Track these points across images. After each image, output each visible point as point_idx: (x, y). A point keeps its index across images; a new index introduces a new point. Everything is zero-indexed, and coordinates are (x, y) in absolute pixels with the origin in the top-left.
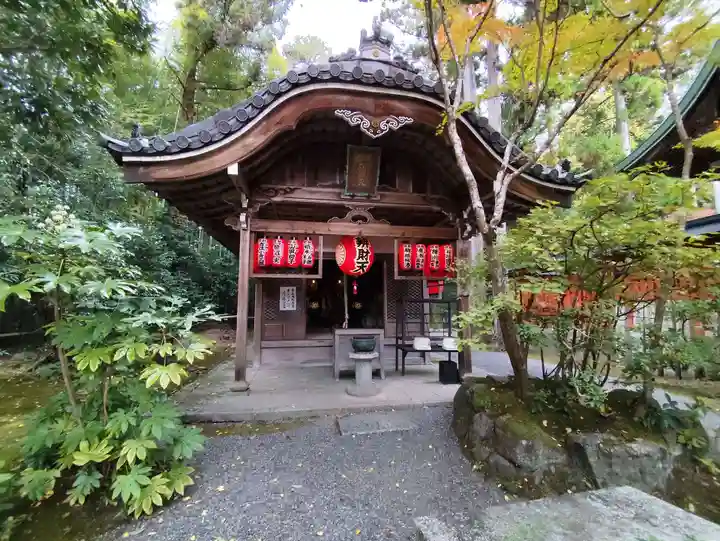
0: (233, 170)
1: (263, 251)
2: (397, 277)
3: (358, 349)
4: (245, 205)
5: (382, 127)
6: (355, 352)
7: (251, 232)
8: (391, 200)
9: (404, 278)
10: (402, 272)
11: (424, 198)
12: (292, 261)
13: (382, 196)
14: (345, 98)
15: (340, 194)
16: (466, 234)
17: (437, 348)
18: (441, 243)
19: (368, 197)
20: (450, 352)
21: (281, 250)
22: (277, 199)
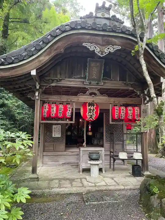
0: (34, 73)
1: (46, 110)
2: (111, 123)
3: (91, 159)
4: (38, 87)
5: (106, 51)
6: (90, 160)
7: (40, 100)
8: (109, 85)
9: (114, 123)
10: (113, 120)
11: (125, 84)
12: (60, 115)
13: (104, 83)
14: (88, 37)
15: (83, 82)
16: (146, 102)
17: (130, 158)
18: (133, 106)
19: (97, 83)
20: (137, 160)
21: (55, 109)
22: (53, 84)
